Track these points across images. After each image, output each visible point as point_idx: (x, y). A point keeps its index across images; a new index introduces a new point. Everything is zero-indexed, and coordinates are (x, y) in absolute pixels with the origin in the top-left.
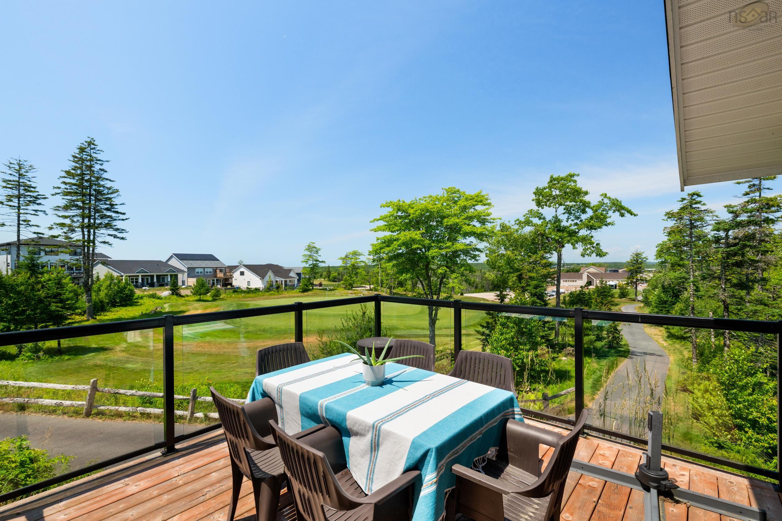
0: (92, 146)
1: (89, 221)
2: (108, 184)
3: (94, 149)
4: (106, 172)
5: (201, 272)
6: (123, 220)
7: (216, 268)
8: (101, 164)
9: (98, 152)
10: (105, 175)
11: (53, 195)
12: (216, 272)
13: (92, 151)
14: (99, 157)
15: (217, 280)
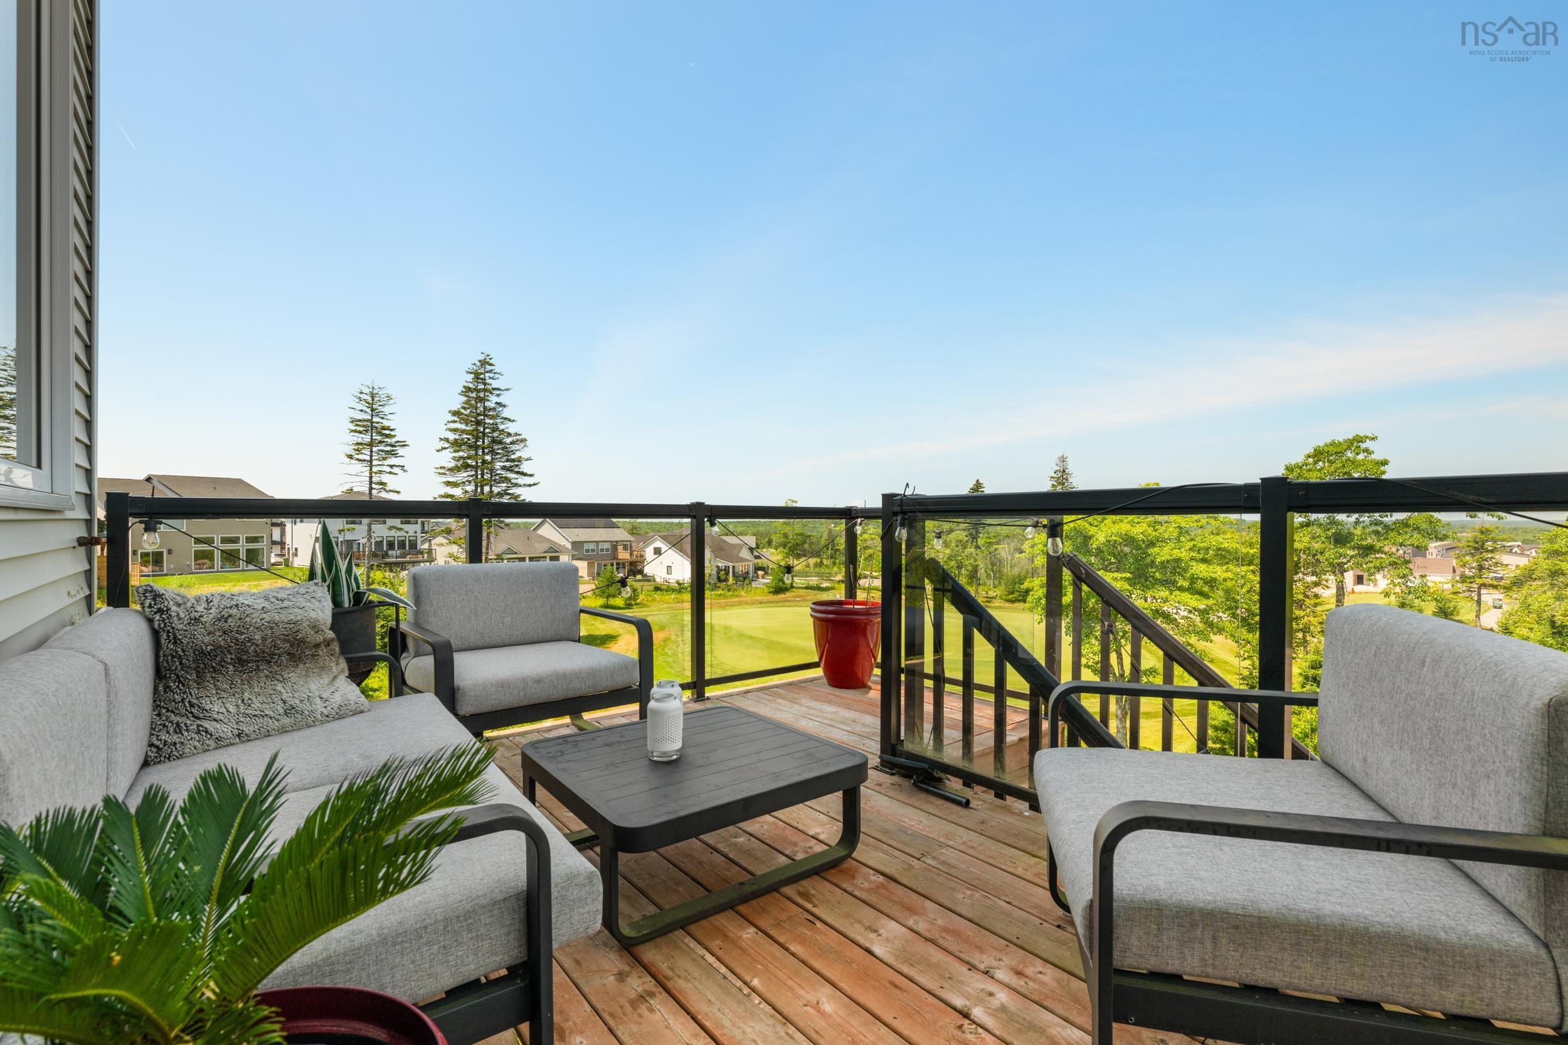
0: (488, 368)
1: (482, 490)
2: (511, 428)
3: (490, 371)
4: (504, 406)
5: (593, 550)
6: (530, 485)
7: (617, 542)
8: (498, 395)
9: (497, 376)
10: (506, 413)
11: (438, 451)
12: (616, 549)
13: (487, 375)
14: (495, 384)
15: (618, 564)
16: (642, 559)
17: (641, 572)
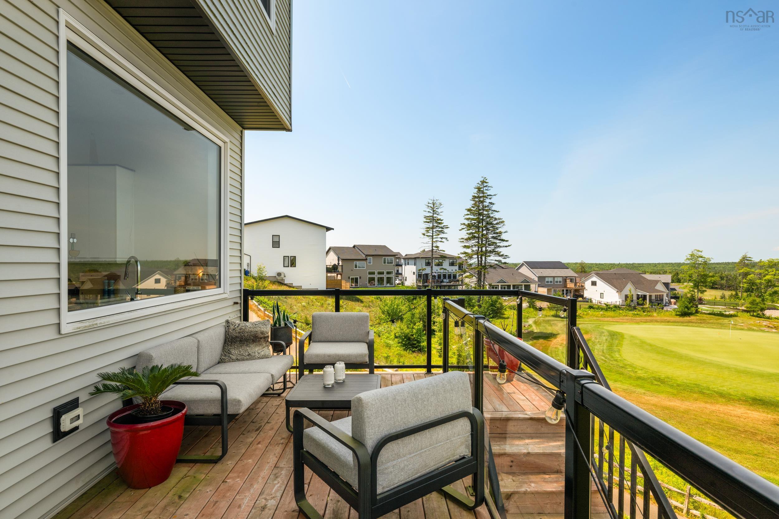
0: (485, 184)
1: (482, 249)
2: (496, 215)
3: (486, 186)
4: (493, 204)
5: (551, 282)
6: (506, 246)
7: (566, 277)
8: (490, 199)
9: (489, 188)
10: (494, 208)
11: (460, 230)
12: (566, 281)
13: (484, 188)
14: (489, 193)
15: (567, 290)
16: (583, 288)
17: (582, 296)
